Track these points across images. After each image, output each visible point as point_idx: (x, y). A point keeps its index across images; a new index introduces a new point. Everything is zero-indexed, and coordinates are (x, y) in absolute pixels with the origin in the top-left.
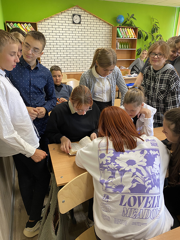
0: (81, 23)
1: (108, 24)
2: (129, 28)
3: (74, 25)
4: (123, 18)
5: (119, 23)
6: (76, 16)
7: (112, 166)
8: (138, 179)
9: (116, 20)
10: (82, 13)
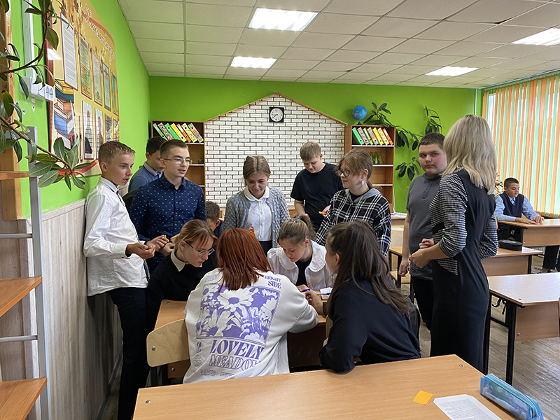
0: (285, 120)
1: (337, 121)
2: (377, 128)
3: (272, 124)
4: (365, 110)
5: (356, 119)
6: (275, 109)
7: (212, 303)
8: (235, 320)
9: (352, 114)
10: (286, 104)
